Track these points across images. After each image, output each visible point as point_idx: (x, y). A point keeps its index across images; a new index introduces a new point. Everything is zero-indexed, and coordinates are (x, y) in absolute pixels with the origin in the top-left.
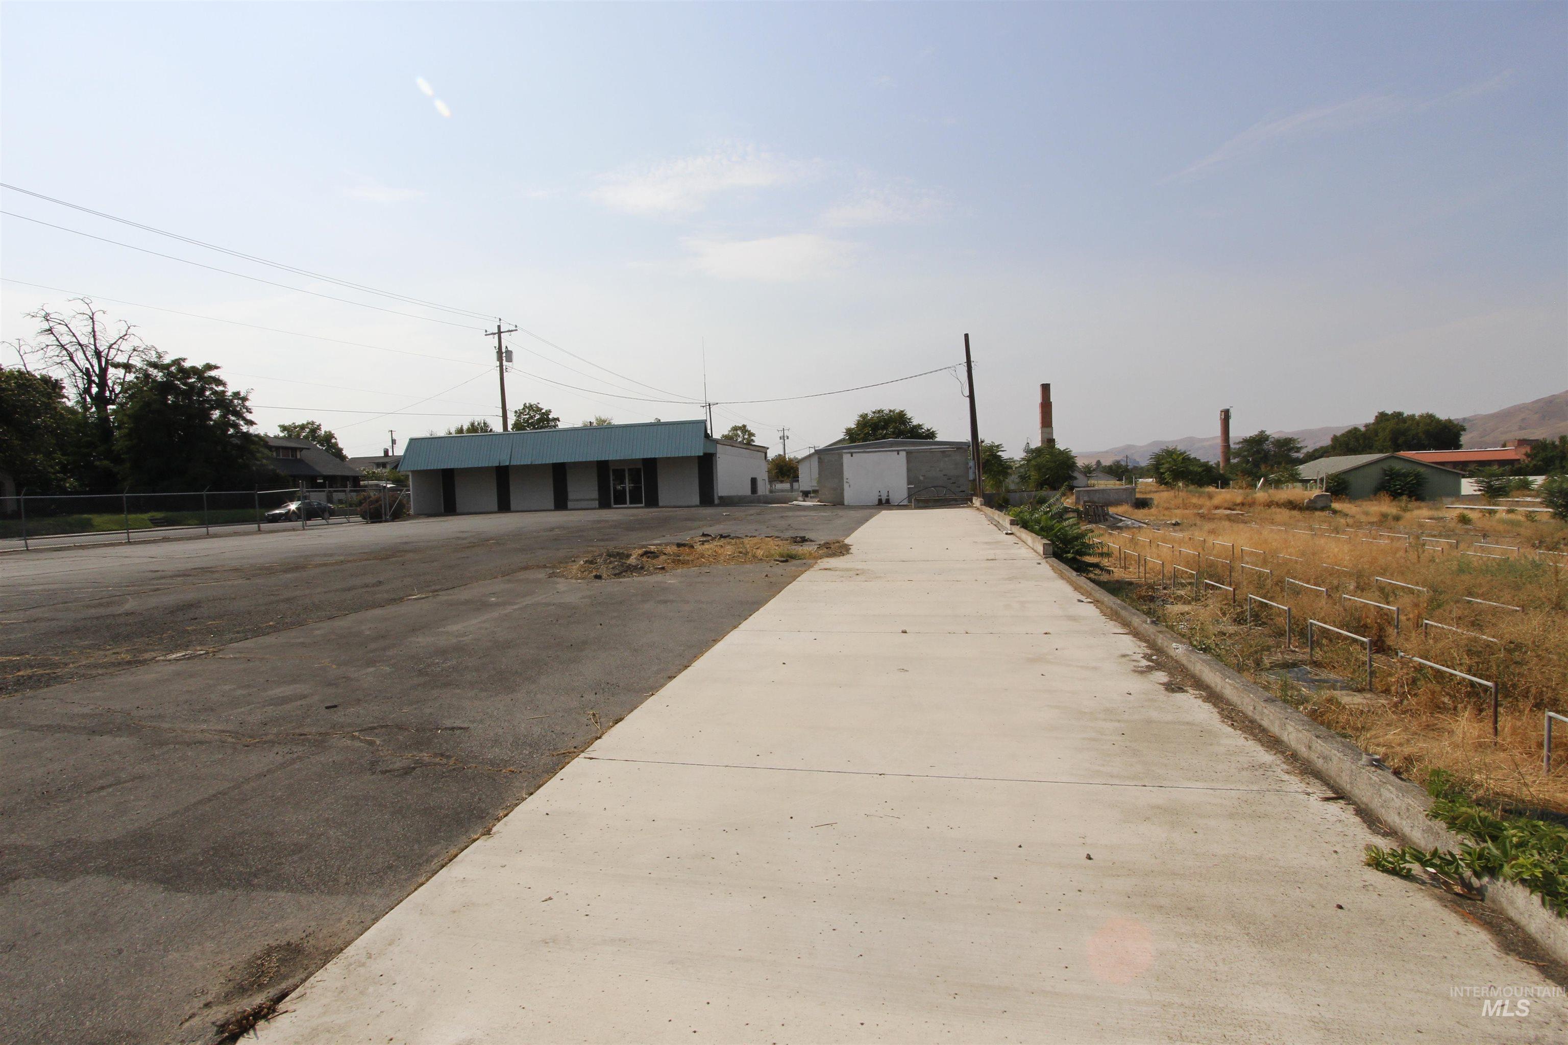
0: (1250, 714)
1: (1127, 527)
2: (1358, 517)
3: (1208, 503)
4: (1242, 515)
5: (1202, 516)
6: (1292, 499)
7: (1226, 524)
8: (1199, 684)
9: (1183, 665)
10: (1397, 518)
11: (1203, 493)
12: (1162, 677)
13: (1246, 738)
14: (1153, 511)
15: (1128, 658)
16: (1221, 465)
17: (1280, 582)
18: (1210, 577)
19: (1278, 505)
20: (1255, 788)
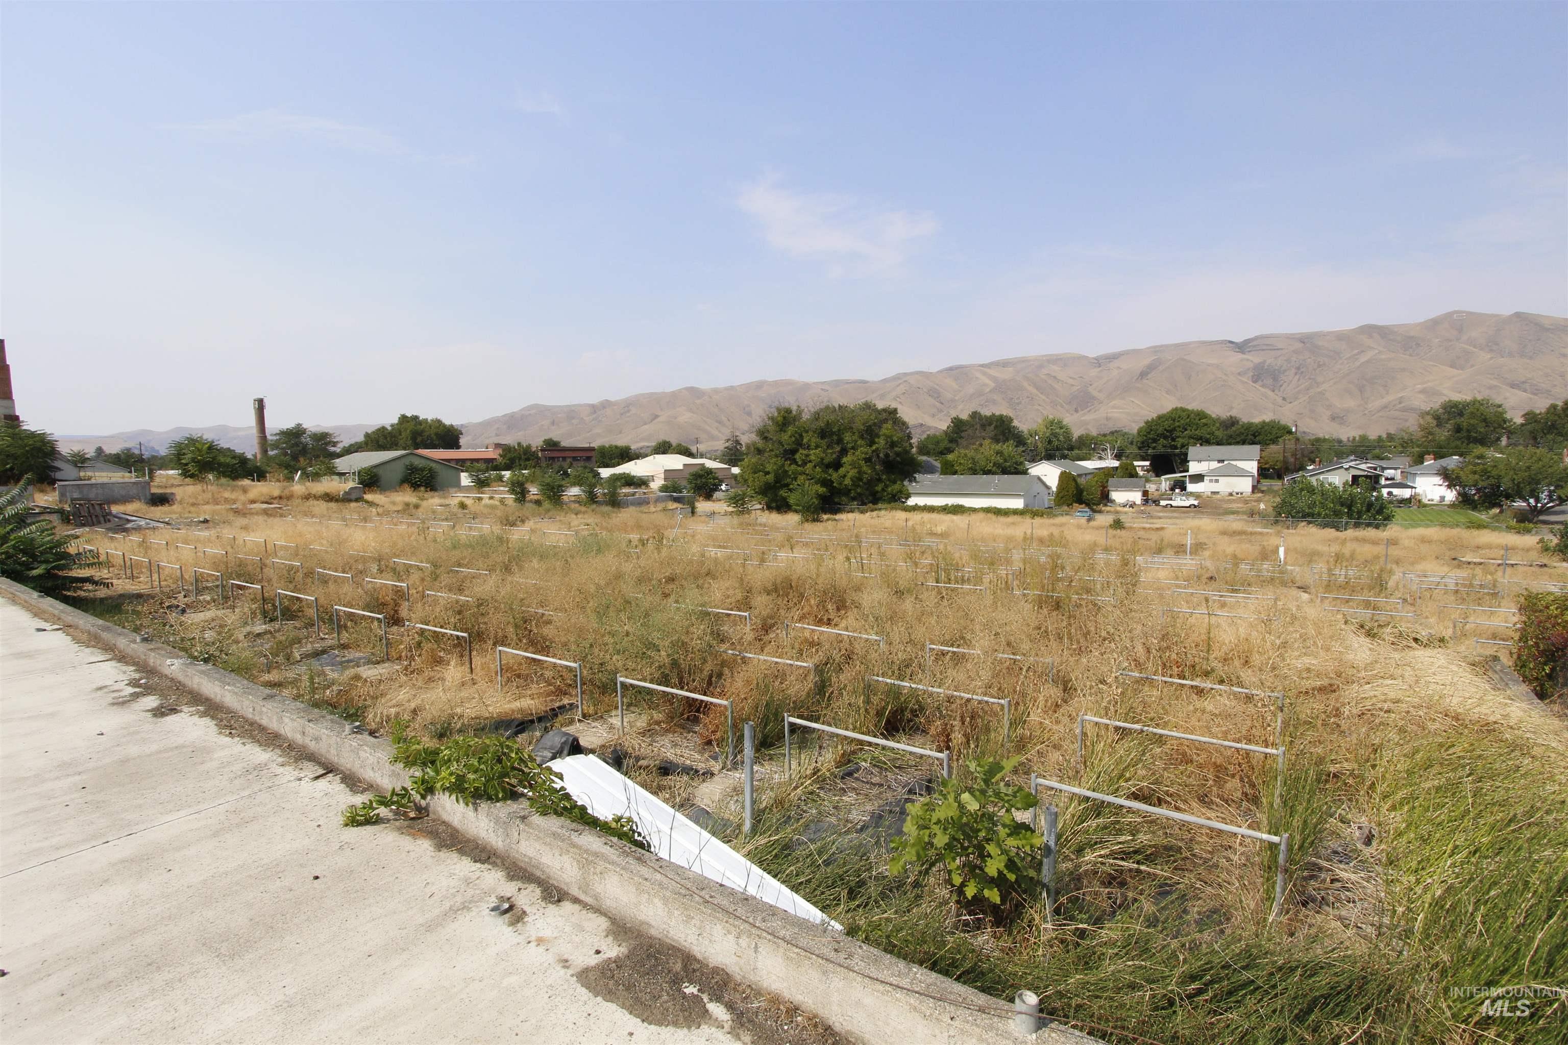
0: (250, 716)
1: (138, 529)
2: (386, 506)
3: (242, 498)
4: (280, 508)
5: (237, 512)
6: (328, 491)
7: (260, 519)
8: (197, 699)
9: (180, 682)
10: (417, 507)
11: (237, 486)
12: (151, 701)
13: (244, 744)
14: (175, 507)
15: (105, 690)
16: (259, 456)
17: (309, 574)
18: (239, 577)
19: (316, 497)
20: (246, 793)
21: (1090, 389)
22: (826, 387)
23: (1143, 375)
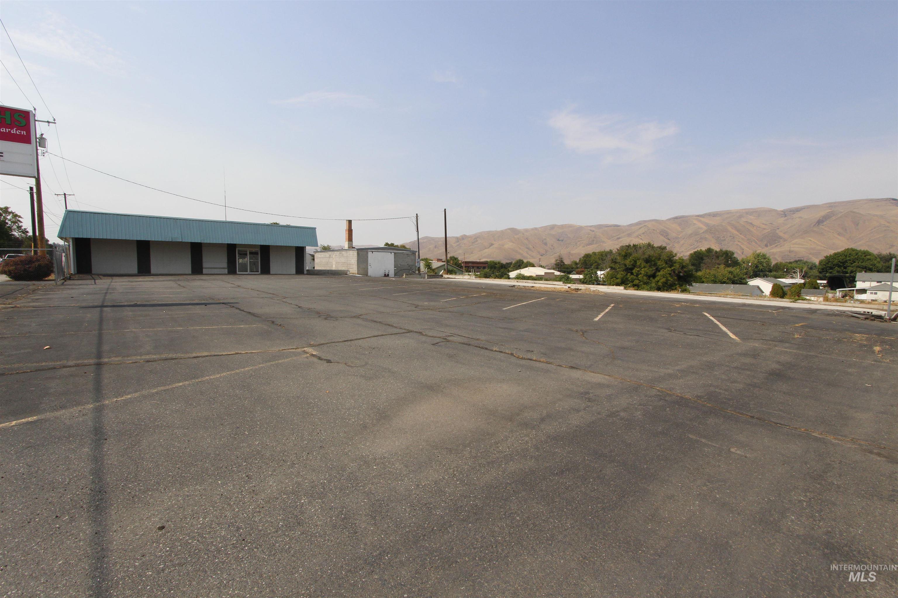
21: (777, 231)
22: (593, 229)
23: (819, 222)
